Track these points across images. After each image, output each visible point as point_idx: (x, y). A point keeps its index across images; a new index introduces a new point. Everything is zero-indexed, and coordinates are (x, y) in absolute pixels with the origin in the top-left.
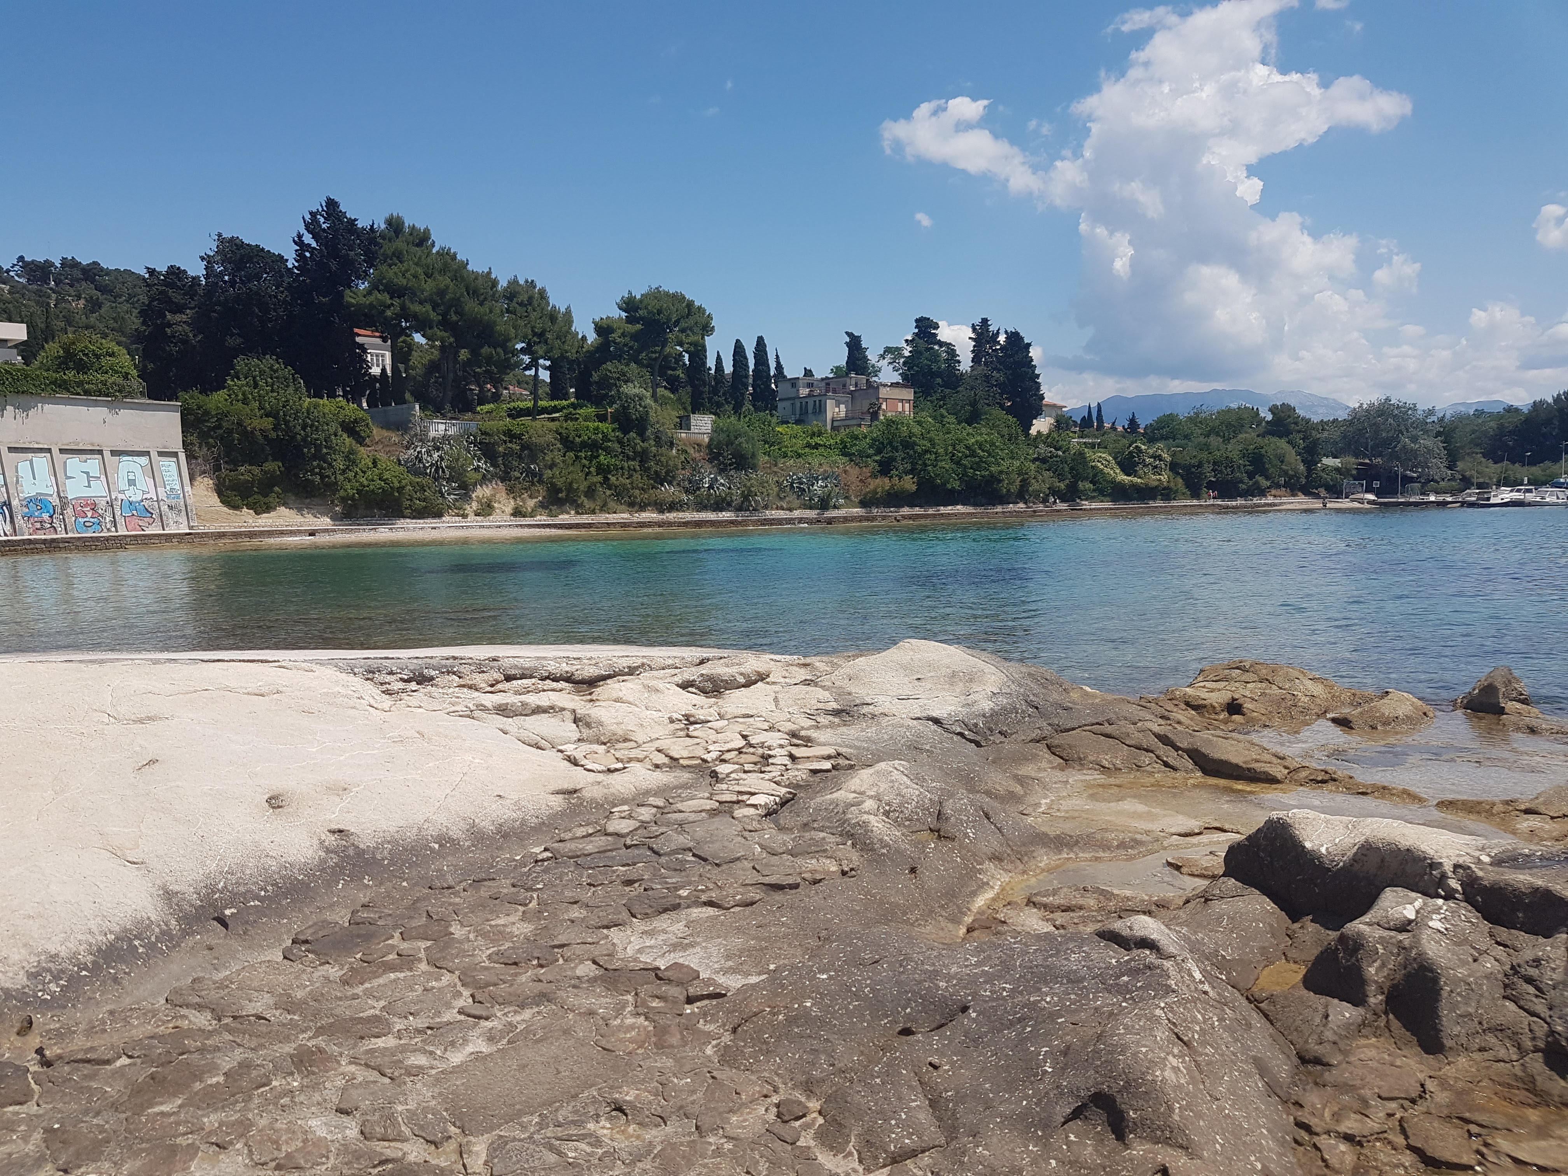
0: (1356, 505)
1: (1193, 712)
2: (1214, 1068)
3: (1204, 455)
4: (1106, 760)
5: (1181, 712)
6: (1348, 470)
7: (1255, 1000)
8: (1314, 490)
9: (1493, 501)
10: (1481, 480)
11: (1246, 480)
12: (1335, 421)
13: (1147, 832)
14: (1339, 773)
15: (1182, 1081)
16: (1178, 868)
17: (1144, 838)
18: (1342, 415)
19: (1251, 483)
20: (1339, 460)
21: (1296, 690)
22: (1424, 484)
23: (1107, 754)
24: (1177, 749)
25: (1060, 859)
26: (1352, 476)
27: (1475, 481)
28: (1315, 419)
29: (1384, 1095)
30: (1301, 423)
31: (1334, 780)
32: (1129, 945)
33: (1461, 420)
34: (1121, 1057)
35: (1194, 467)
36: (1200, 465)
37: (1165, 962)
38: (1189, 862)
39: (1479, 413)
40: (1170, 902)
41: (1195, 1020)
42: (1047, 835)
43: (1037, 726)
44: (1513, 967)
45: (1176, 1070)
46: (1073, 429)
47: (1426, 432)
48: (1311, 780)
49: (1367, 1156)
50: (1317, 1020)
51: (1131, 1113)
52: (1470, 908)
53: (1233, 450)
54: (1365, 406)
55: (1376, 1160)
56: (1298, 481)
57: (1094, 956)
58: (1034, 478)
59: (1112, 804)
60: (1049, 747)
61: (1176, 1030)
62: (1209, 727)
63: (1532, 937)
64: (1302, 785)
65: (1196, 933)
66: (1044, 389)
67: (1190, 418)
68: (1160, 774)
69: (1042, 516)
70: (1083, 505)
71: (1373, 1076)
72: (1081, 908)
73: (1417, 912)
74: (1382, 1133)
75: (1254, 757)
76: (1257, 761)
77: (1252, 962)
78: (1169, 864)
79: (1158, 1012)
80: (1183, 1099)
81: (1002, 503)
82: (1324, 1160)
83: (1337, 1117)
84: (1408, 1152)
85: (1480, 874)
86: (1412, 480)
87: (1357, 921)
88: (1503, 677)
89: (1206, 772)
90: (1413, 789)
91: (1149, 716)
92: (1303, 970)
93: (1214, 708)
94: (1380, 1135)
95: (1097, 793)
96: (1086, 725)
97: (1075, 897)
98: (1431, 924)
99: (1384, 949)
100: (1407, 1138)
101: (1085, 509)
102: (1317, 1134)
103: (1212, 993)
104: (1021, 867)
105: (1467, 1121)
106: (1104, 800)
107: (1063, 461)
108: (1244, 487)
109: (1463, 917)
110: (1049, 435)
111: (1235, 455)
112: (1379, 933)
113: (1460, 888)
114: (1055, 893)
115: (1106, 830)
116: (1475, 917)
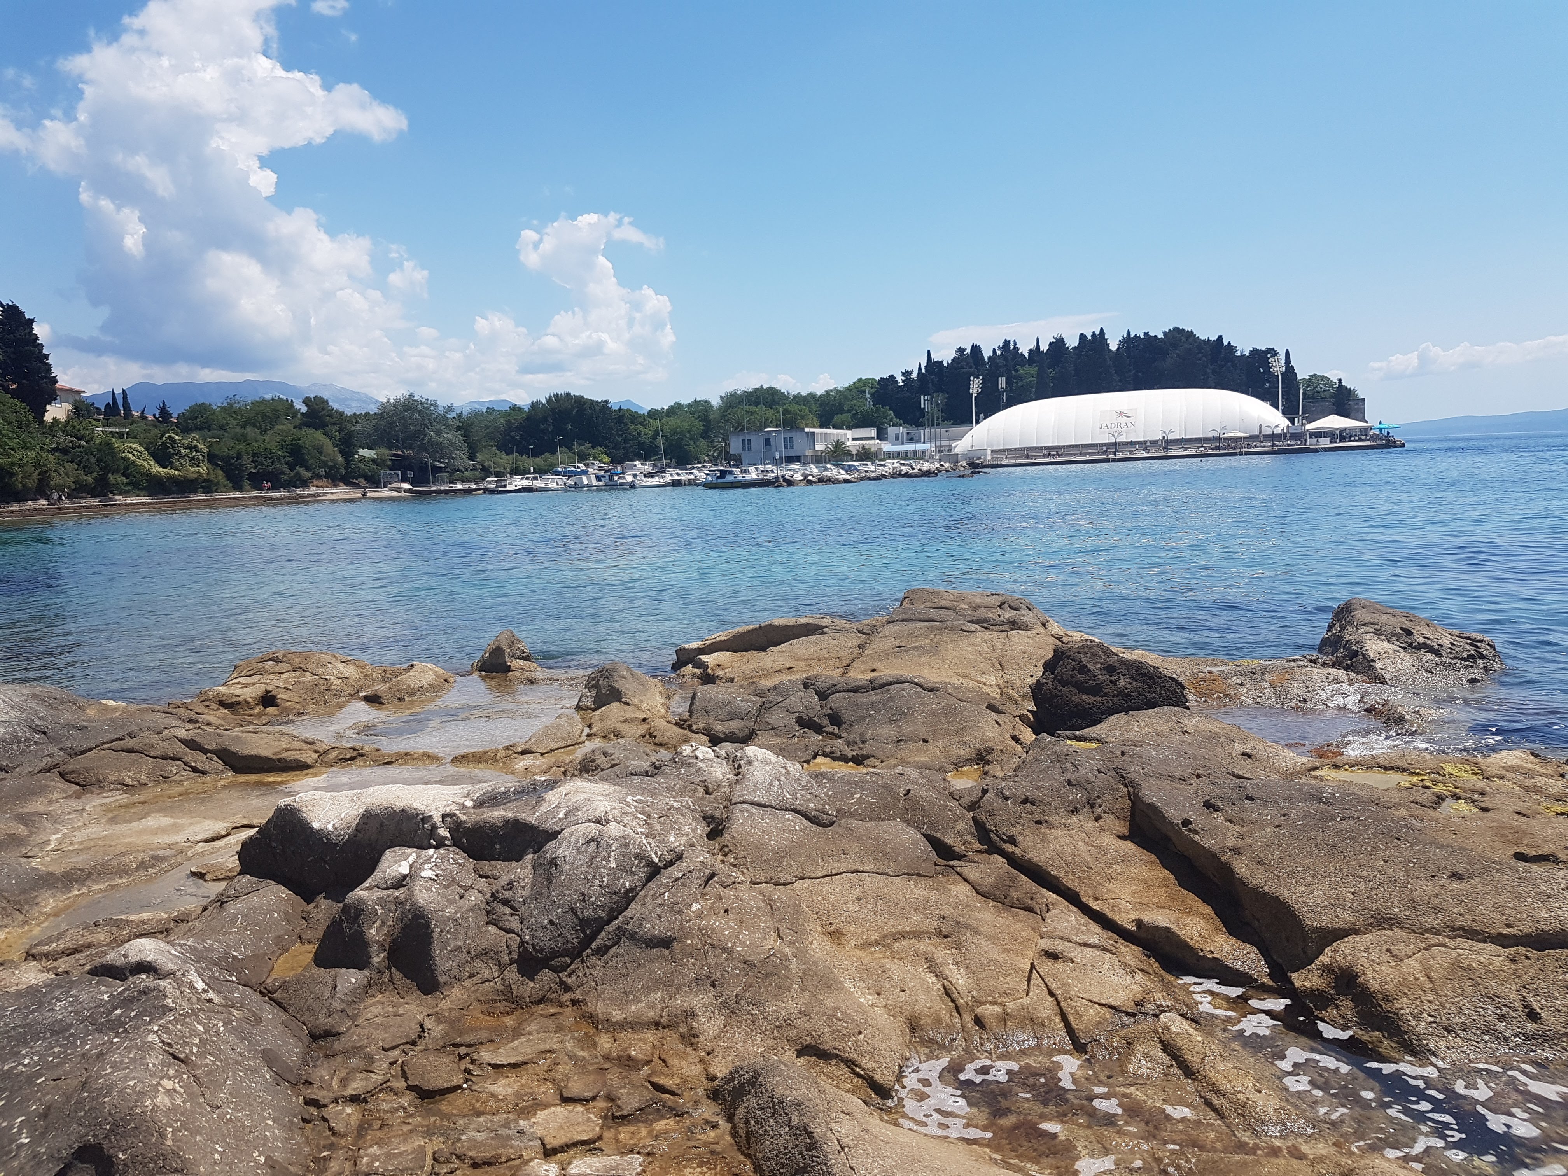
0: (394, 494)
1: (226, 711)
2: (215, 1076)
3: (242, 447)
4: (129, 777)
5: (212, 712)
6: (384, 461)
7: (269, 992)
8: (354, 481)
9: (509, 488)
10: (498, 470)
11: (287, 471)
12: (367, 414)
13: (170, 846)
14: (366, 748)
15: (178, 1102)
16: (201, 876)
17: (168, 852)
18: (373, 409)
19: (292, 474)
20: (374, 452)
21: (329, 674)
22: (451, 474)
23: (129, 771)
24: (205, 751)
25: (69, 898)
26: (388, 466)
27: (492, 470)
28: (349, 412)
29: (387, 1047)
30: (335, 415)
31: (362, 755)
32: (125, 974)
33: (476, 415)
34: (106, 1099)
35: (233, 458)
36: (239, 456)
37: (161, 983)
38: (214, 868)
39: (491, 411)
40: (188, 915)
41: (194, 1033)
42: (52, 875)
43: (46, 753)
44: (493, 895)
45: (170, 1092)
46: (96, 417)
47: (448, 426)
48: (340, 760)
49: (370, 1110)
50: (327, 994)
51: (121, 1156)
52: (458, 850)
53: (271, 441)
54: (392, 401)
55: (378, 1111)
56: (337, 471)
57: (83, 997)
58: (55, 471)
59: (135, 824)
60: (61, 775)
61: (171, 1051)
62: (243, 723)
63: (507, 863)
64: (332, 766)
65: (204, 941)
66: (55, 371)
67: (224, 408)
68: (189, 782)
69: (69, 513)
70: (116, 500)
71: (378, 1032)
72: (89, 946)
73: (411, 866)
74: (385, 1083)
75: (285, 746)
76: (287, 750)
77: (266, 954)
78: (193, 874)
79: (151, 1037)
80: (176, 1121)
81: (18, 501)
82: (330, 1129)
83: (344, 1083)
84: (408, 1092)
85: (464, 818)
86: (440, 470)
87: (358, 889)
88: (507, 639)
89: (237, 770)
90: (430, 751)
91: (175, 723)
92: (313, 948)
93: (248, 703)
94: (384, 1087)
95: (118, 815)
96: (104, 743)
97: (83, 936)
98: (423, 874)
99: (383, 908)
100: (407, 1079)
101: (119, 505)
102: (325, 1106)
103: (217, 999)
104: (21, 918)
105: (457, 1046)
106: (125, 822)
107: (88, 451)
108: (286, 478)
109: (451, 860)
110: (67, 423)
111: (273, 446)
112: (378, 894)
113: (448, 835)
114: (60, 936)
115: (123, 854)
116: (460, 857)
